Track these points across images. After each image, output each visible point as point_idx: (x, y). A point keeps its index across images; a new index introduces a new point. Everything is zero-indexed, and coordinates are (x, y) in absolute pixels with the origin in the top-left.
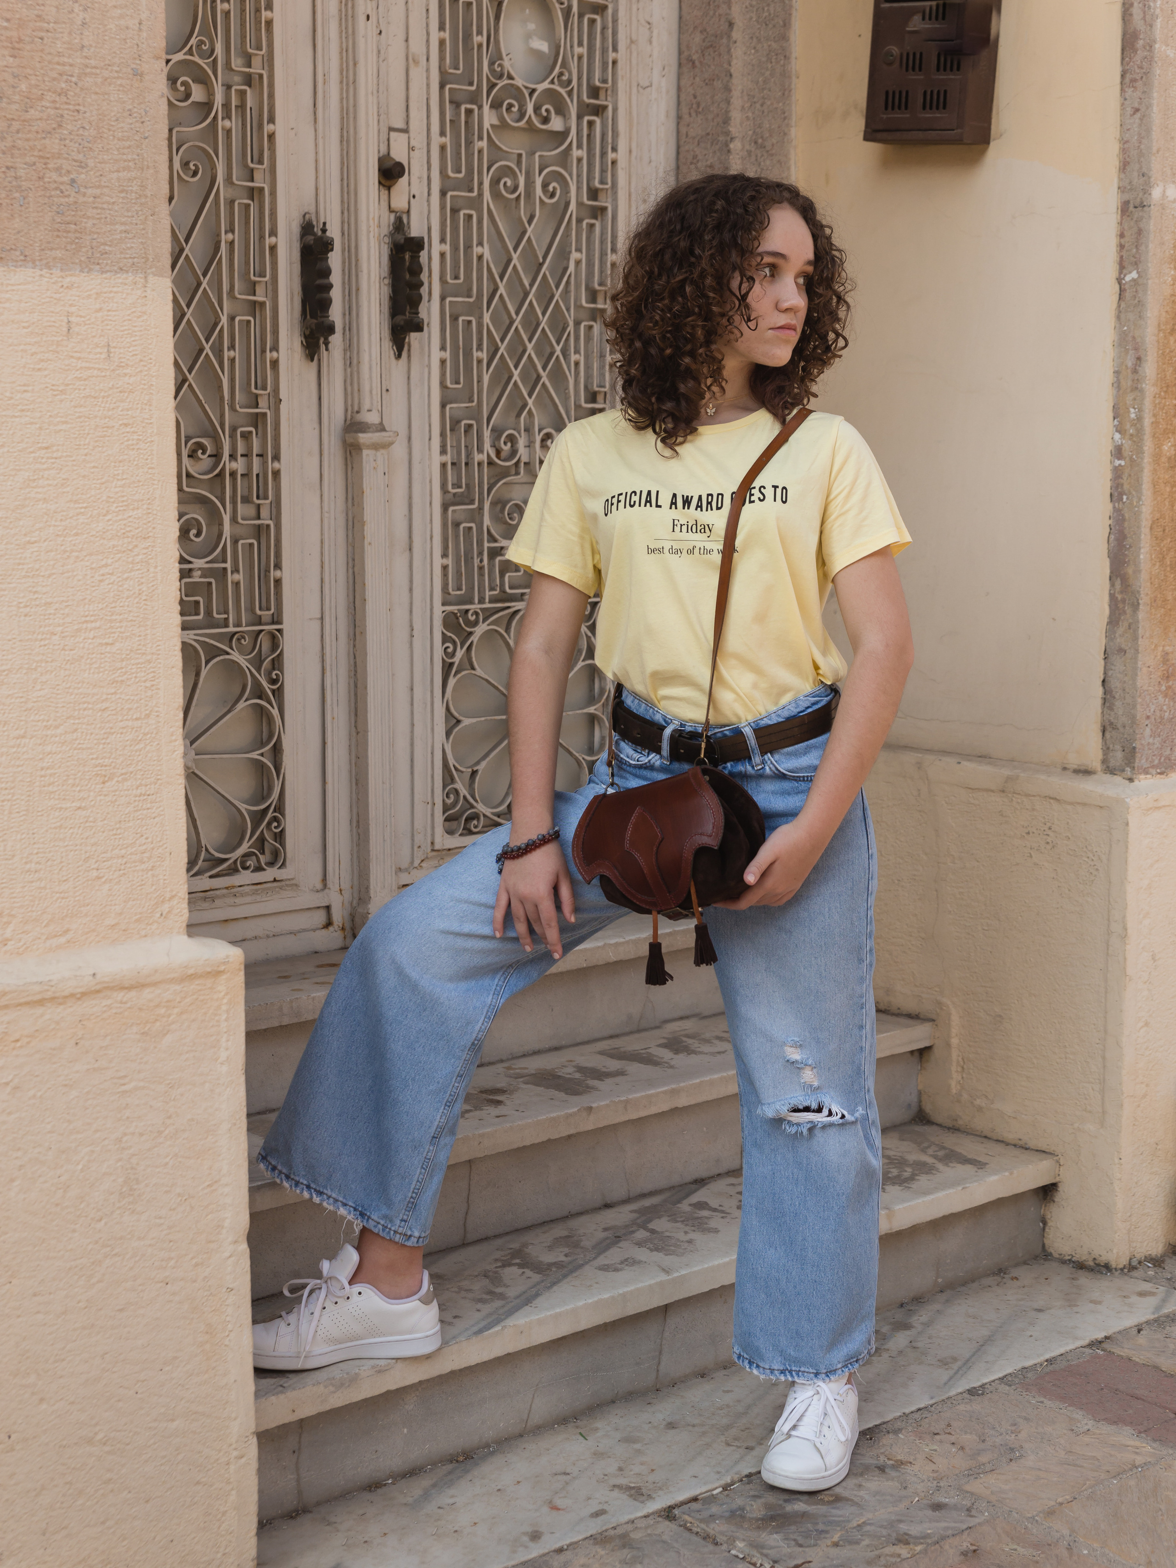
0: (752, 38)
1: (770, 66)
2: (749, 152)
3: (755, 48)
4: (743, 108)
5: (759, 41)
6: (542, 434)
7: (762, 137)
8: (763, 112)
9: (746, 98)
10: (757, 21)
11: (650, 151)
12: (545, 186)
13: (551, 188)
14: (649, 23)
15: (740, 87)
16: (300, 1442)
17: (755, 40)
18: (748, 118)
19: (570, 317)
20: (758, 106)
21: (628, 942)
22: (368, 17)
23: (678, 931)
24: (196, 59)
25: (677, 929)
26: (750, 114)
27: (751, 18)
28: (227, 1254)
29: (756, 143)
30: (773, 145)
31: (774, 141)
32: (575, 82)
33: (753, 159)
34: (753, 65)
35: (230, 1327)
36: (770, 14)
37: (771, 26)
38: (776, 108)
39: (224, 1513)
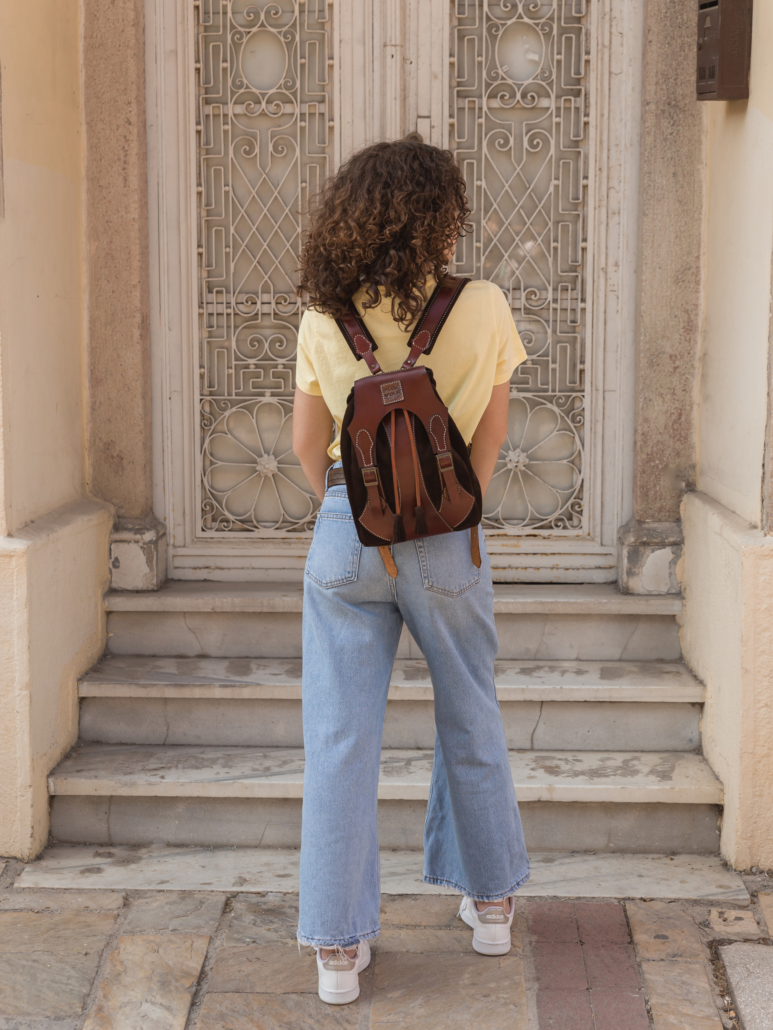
0: (666, 37)
1: (683, 54)
2: (663, 111)
3: (668, 44)
4: (657, 83)
5: (673, 38)
6: (526, 291)
7: (675, 100)
8: (676, 84)
9: (660, 76)
10: (671, 26)
11: (621, 113)
12: (531, 141)
13: (535, 143)
14: (621, 34)
15: (655, 70)
16: (109, 809)
17: (669, 38)
18: (662, 89)
19: (550, 220)
20: (671, 80)
21: (517, 603)
22: (393, 56)
23: (559, 602)
24: (284, 91)
25: (559, 600)
26: (664, 87)
27: (665, 25)
28: (17, 694)
29: (669, 104)
30: (685, 105)
31: (687, 102)
32: (554, 77)
33: (667, 114)
34: (667, 55)
35: (18, 730)
36: (683, 20)
37: (684, 27)
38: (689, 81)
39: (14, 821)
